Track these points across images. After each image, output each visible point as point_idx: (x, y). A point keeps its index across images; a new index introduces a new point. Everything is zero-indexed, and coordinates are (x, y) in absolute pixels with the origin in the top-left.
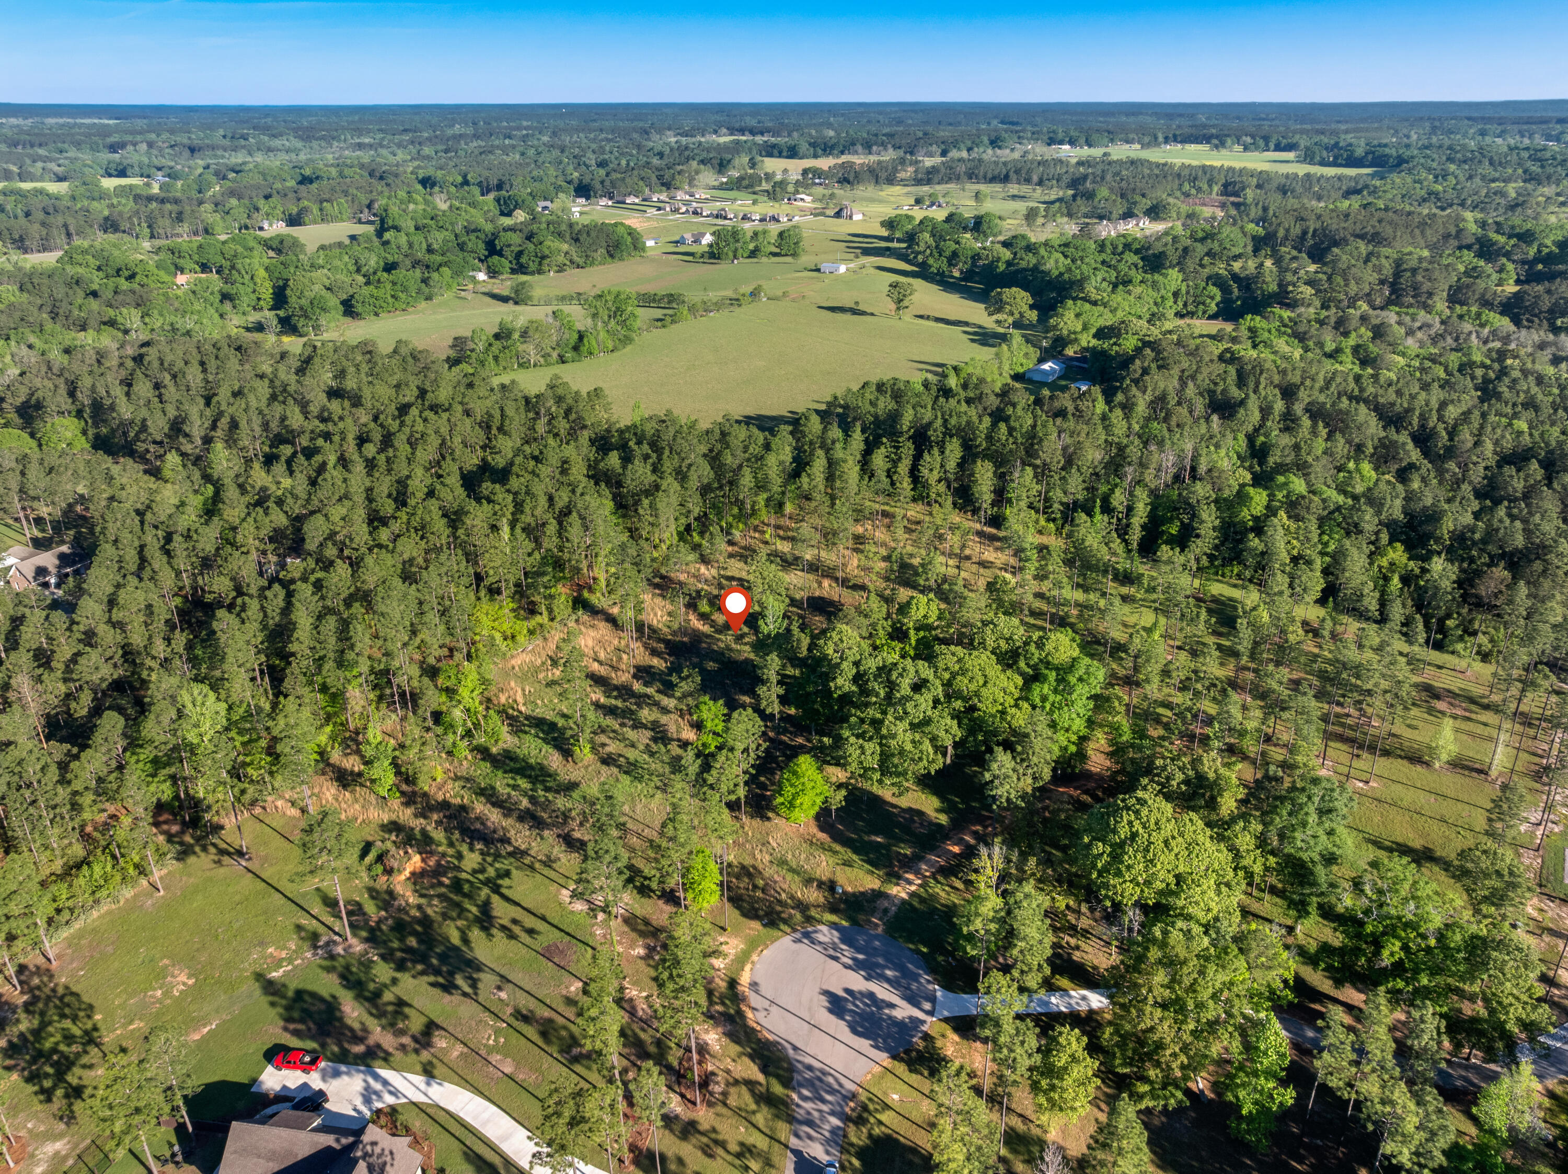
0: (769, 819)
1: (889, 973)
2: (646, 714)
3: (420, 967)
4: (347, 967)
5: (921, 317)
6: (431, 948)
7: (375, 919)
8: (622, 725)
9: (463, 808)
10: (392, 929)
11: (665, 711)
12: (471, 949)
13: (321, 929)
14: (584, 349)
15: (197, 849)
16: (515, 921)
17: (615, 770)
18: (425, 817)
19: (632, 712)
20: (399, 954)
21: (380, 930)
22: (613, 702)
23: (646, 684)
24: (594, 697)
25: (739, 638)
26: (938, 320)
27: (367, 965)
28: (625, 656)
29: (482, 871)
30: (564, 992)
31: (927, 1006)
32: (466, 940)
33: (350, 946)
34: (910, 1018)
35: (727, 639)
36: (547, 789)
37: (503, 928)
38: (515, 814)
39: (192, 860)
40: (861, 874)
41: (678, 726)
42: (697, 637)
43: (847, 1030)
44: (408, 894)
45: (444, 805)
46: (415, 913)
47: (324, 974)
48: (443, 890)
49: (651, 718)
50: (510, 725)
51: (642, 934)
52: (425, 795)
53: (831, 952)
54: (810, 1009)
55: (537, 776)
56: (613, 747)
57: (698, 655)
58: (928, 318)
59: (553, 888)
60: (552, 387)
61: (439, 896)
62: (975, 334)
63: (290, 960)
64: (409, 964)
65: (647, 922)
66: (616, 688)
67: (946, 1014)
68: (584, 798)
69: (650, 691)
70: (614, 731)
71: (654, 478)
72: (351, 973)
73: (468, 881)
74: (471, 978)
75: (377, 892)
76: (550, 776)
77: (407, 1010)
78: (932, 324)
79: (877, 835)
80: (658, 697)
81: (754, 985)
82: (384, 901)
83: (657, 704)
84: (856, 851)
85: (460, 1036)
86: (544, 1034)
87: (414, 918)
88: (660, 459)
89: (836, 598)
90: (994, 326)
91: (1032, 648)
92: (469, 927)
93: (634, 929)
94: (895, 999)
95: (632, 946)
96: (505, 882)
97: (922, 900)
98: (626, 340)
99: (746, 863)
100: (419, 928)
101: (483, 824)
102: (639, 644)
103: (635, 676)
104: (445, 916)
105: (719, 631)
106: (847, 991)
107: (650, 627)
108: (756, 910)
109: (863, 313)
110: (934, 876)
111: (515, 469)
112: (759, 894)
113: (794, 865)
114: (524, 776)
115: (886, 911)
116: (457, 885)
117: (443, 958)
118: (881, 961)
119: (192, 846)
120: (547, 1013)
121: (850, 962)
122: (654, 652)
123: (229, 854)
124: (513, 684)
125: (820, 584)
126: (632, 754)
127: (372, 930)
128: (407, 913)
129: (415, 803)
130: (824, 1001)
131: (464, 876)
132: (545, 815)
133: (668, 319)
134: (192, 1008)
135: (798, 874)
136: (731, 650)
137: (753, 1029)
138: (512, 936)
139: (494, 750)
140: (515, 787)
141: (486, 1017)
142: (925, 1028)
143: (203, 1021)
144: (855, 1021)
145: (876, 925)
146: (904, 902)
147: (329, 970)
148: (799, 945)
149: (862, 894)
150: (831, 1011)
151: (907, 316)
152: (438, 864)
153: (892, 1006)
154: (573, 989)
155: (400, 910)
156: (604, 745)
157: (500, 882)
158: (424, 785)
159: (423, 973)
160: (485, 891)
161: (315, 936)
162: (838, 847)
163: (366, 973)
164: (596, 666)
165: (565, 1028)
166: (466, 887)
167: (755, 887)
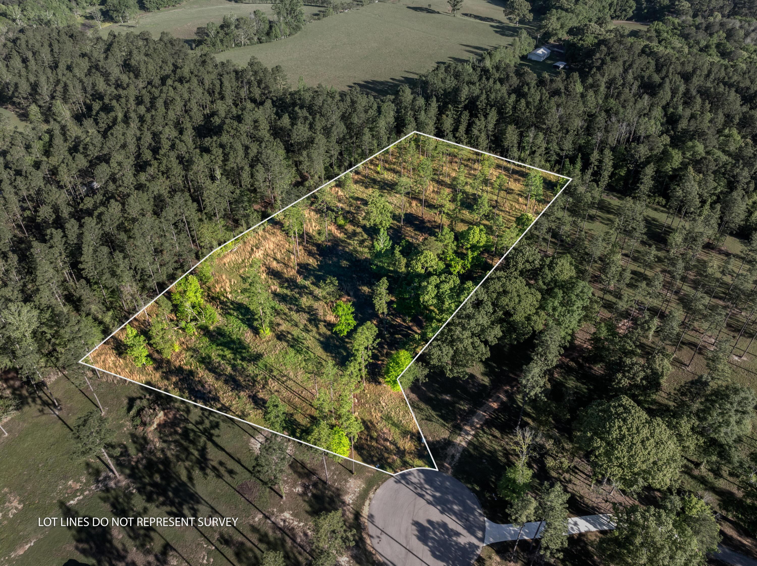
0: (380, 383)
1: (455, 507)
2: (305, 301)
3: (161, 499)
4: (116, 498)
5: (466, 15)
6: (168, 484)
7: (135, 460)
8: (290, 309)
9: (191, 373)
10: (146, 467)
11: (316, 298)
12: (193, 485)
13: (102, 467)
14: (273, 35)
15: (30, 400)
16: (221, 463)
17: (285, 344)
18: (168, 379)
19: (296, 300)
20: (149, 488)
21: (138, 468)
22: (285, 291)
23: (305, 278)
24: (273, 288)
25: (362, 242)
26: (476, 17)
27: (129, 496)
28: (292, 257)
29: (202, 422)
30: (251, 522)
31: (480, 534)
32: (190, 478)
33: (119, 481)
34: (470, 543)
35: (354, 243)
36: (243, 359)
37: (214, 469)
38: (223, 378)
39: (26, 409)
40: (438, 426)
41: (325, 311)
42: (336, 242)
43: (429, 553)
44: (156, 440)
45: (180, 370)
46: (159, 455)
47: (102, 504)
48: (178, 437)
49: (308, 304)
50: (222, 308)
51: (300, 475)
52: (168, 362)
53: (419, 491)
54: (406, 537)
55: (237, 348)
56: (284, 327)
57: (337, 256)
58: (470, 15)
59: (246, 437)
60: (251, 64)
61: (175, 442)
62: (497, 27)
63: (82, 491)
64: (155, 496)
65: (303, 466)
66: (287, 280)
67: (492, 540)
68: (266, 366)
69: (307, 283)
70: (285, 314)
71: (310, 133)
72: (119, 503)
73: (193, 430)
74: (193, 509)
75: (137, 438)
76: (245, 348)
77: (152, 534)
78: (472, 20)
79: (446, 394)
80: (312, 288)
81: (371, 517)
82: (141, 444)
83: (311, 293)
84: (434, 409)
85: (185, 556)
86: (237, 555)
87: (159, 458)
88: (314, 119)
89: (420, 215)
90: (508, 21)
91: (547, 270)
92: (192, 467)
93: (296, 472)
94: (460, 529)
95: (294, 486)
96: (215, 432)
97: (476, 448)
98: (297, 28)
99: (366, 419)
100: (161, 467)
101: (203, 386)
102: (301, 247)
103: (298, 272)
104: (178, 458)
105: (349, 238)
106: (430, 522)
107: (307, 234)
108: (372, 456)
109: (433, 12)
110: (482, 428)
111: (225, 127)
112: (374, 443)
113: (395, 420)
114: (229, 348)
115: (453, 456)
116: (186, 433)
117: (176, 491)
118: (450, 498)
119: (27, 398)
120: (240, 538)
121: (430, 498)
122: (310, 254)
123: (48, 405)
124: (224, 277)
125: (410, 203)
126: (296, 332)
127: (133, 469)
128: (155, 455)
129: (162, 368)
130: (414, 530)
131: (190, 426)
132: (241, 379)
133: (322, 14)
134: (20, 527)
135: (398, 427)
136: (356, 251)
137: (370, 553)
138: (219, 476)
139: (211, 328)
140: (223, 357)
141: (201, 540)
142: (478, 552)
143: (25, 539)
144: (435, 547)
145: (447, 469)
146: (465, 449)
147: (105, 500)
148: (399, 485)
149: (438, 442)
150: (419, 538)
151: (458, 15)
152: (175, 417)
153: (458, 534)
154: (257, 519)
155: (151, 452)
156: (278, 325)
157: (212, 431)
158: (168, 355)
159: (163, 504)
160: (203, 439)
161: (97, 472)
162: (423, 406)
163: (128, 503)
164: (274, 264)
165: (251, 550)
166: (192, 435)
167: (372, 438)
